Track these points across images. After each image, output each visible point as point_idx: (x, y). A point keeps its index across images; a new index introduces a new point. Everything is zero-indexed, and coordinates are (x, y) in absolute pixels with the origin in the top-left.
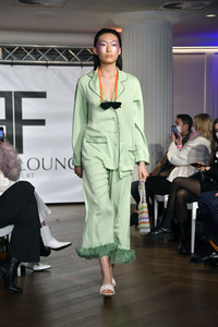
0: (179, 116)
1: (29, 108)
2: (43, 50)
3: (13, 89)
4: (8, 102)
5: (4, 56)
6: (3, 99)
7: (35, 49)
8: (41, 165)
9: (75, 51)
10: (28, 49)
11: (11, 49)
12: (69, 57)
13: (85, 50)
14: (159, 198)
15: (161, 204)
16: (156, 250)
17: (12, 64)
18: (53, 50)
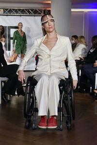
0: (73, 36)
2: (19, 10)
3: (7, 25)
5: (4, 12)
7: (16, 10)
9: (32, 10)
10: (14, 10)
11: (7, 10)
12: (29, 13)
13: (36, 10)
17: (7, 15)
18: (23, 10)
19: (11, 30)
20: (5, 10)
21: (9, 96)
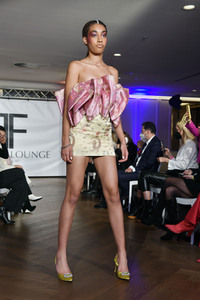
1: (18, 123)
2: (27, 92)
3: (9, 112)
4: (6, 119)
5: (4, 93)
6: (2, 118)
7: (22, 91)
8: (23, 155)
9: (44, 93)
10: (18, 91)
11: (8, 90)
12: (41, 96)
13: (50, 93)
14: (90, 174)
15: (91, 177)
16: (88, 202)
17: (9, 99)
18: (32, 91)
19: (15, 119)
20: (6, 91)
21: (9, 214)
